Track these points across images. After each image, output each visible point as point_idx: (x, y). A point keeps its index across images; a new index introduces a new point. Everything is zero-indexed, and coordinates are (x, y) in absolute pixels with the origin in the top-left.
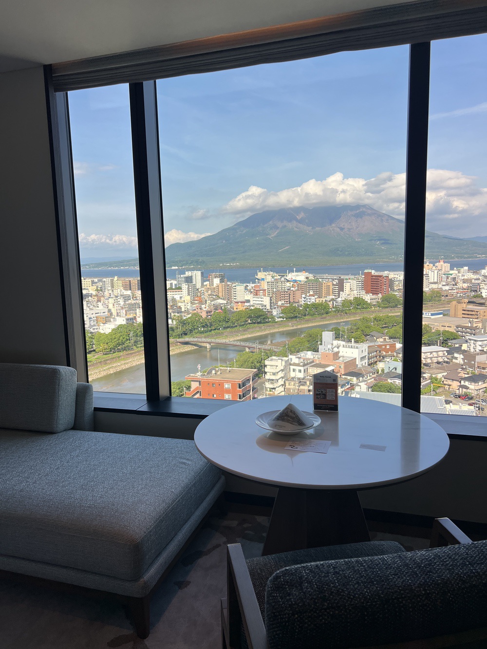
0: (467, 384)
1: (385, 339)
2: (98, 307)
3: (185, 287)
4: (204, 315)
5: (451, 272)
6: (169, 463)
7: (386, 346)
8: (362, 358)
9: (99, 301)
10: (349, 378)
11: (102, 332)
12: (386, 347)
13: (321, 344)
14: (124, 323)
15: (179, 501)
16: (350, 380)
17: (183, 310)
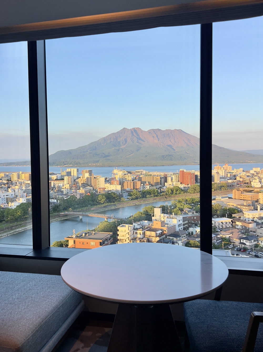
0: (244, 241)
1: (193, 213)
2: (8, 191)
3: (66, 178)
4: (78, 197)
5: (233, 171)
6: (45, 291)
7: (194, 217)
8: (179, 225)
9: (9, 187)
10: (171, 238)
11: (10, 207)
12: (194, 218)
13: (153, 216)
14: (25, 202)
15: (50, 317)
16: (172, 239)
17: (65, 193)
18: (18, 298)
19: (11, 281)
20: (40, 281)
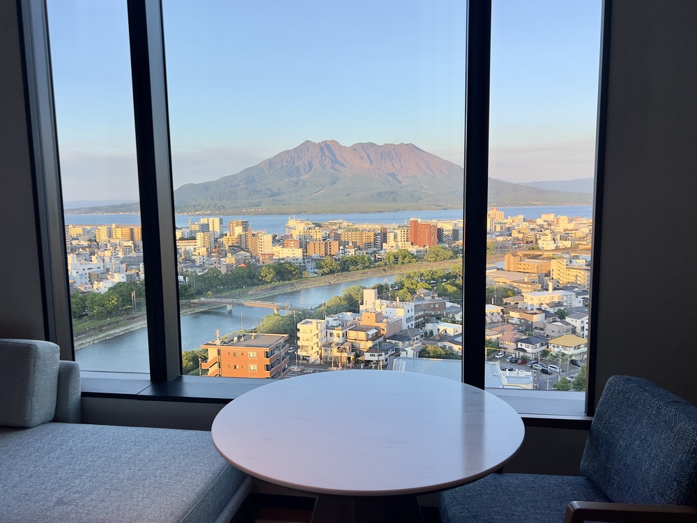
0: (524, 346)
1: (433, 297)
2: (91, 261)
3: (199, 236)
4: (223, 270)
5: (505, 221)
7: (434, 304)
8: (408, 320)
9: (92, 254)
10: (394, 342)
11: (96, 291)
12: (434, 306)
13: (362, 304)
14: (124, 280)
16: (396, 344)
17: (198, 264)
18: (129, 479)
19: (114, 444)
20: (167, 444)
